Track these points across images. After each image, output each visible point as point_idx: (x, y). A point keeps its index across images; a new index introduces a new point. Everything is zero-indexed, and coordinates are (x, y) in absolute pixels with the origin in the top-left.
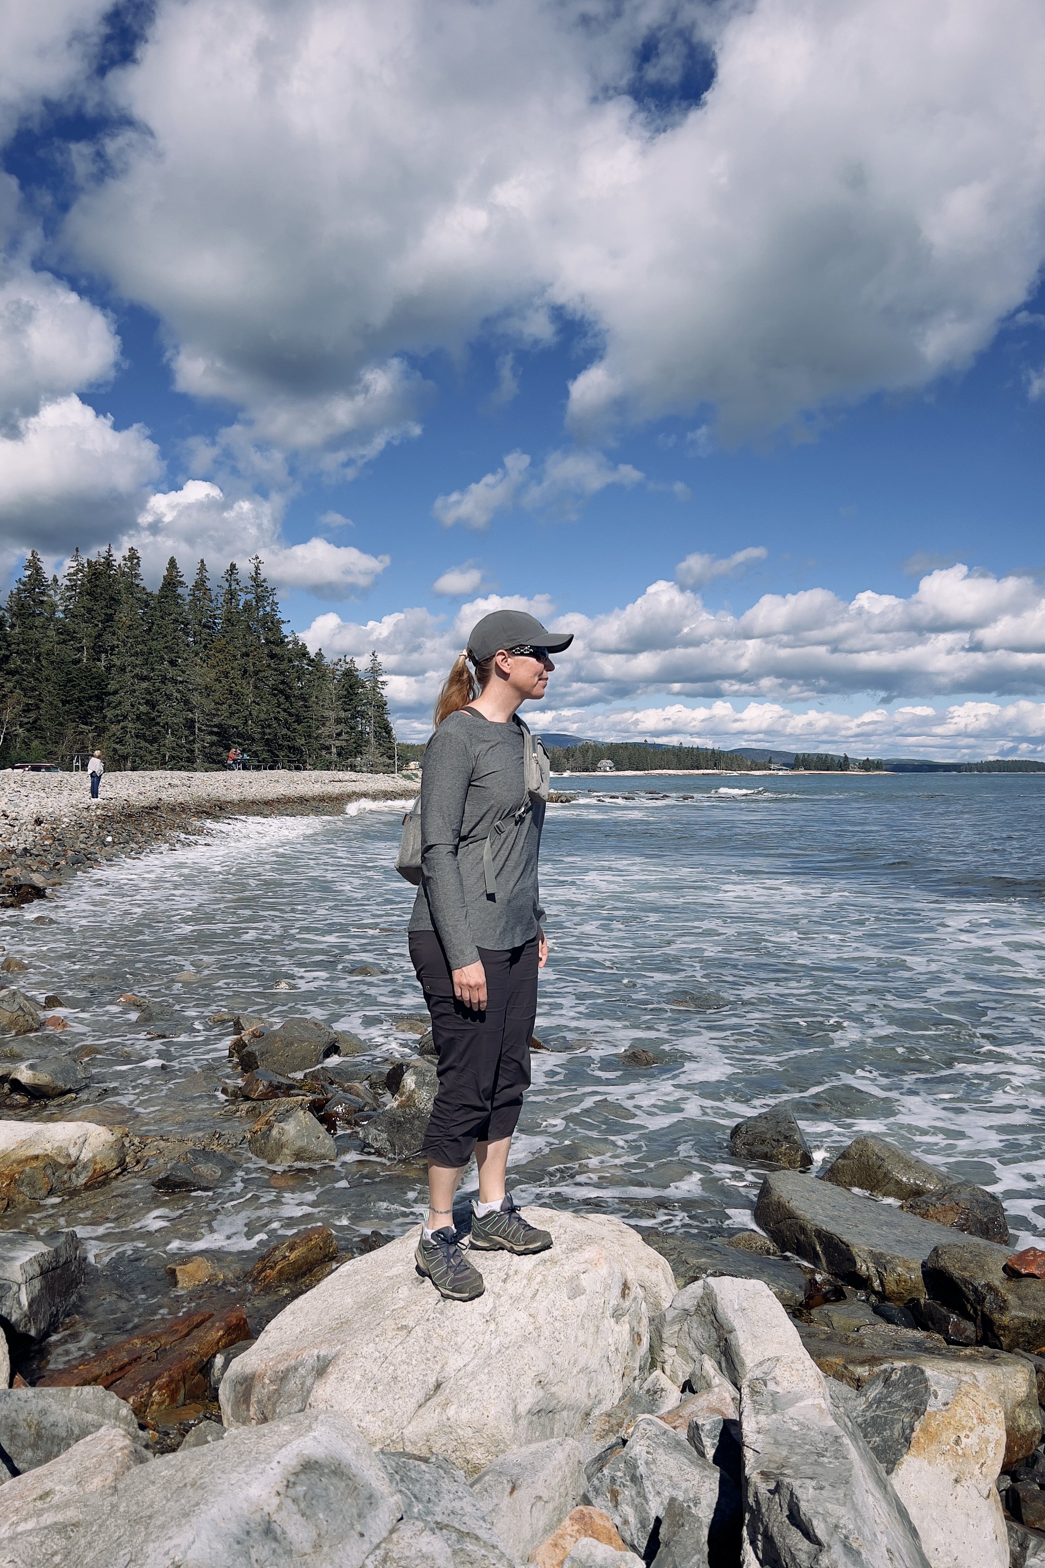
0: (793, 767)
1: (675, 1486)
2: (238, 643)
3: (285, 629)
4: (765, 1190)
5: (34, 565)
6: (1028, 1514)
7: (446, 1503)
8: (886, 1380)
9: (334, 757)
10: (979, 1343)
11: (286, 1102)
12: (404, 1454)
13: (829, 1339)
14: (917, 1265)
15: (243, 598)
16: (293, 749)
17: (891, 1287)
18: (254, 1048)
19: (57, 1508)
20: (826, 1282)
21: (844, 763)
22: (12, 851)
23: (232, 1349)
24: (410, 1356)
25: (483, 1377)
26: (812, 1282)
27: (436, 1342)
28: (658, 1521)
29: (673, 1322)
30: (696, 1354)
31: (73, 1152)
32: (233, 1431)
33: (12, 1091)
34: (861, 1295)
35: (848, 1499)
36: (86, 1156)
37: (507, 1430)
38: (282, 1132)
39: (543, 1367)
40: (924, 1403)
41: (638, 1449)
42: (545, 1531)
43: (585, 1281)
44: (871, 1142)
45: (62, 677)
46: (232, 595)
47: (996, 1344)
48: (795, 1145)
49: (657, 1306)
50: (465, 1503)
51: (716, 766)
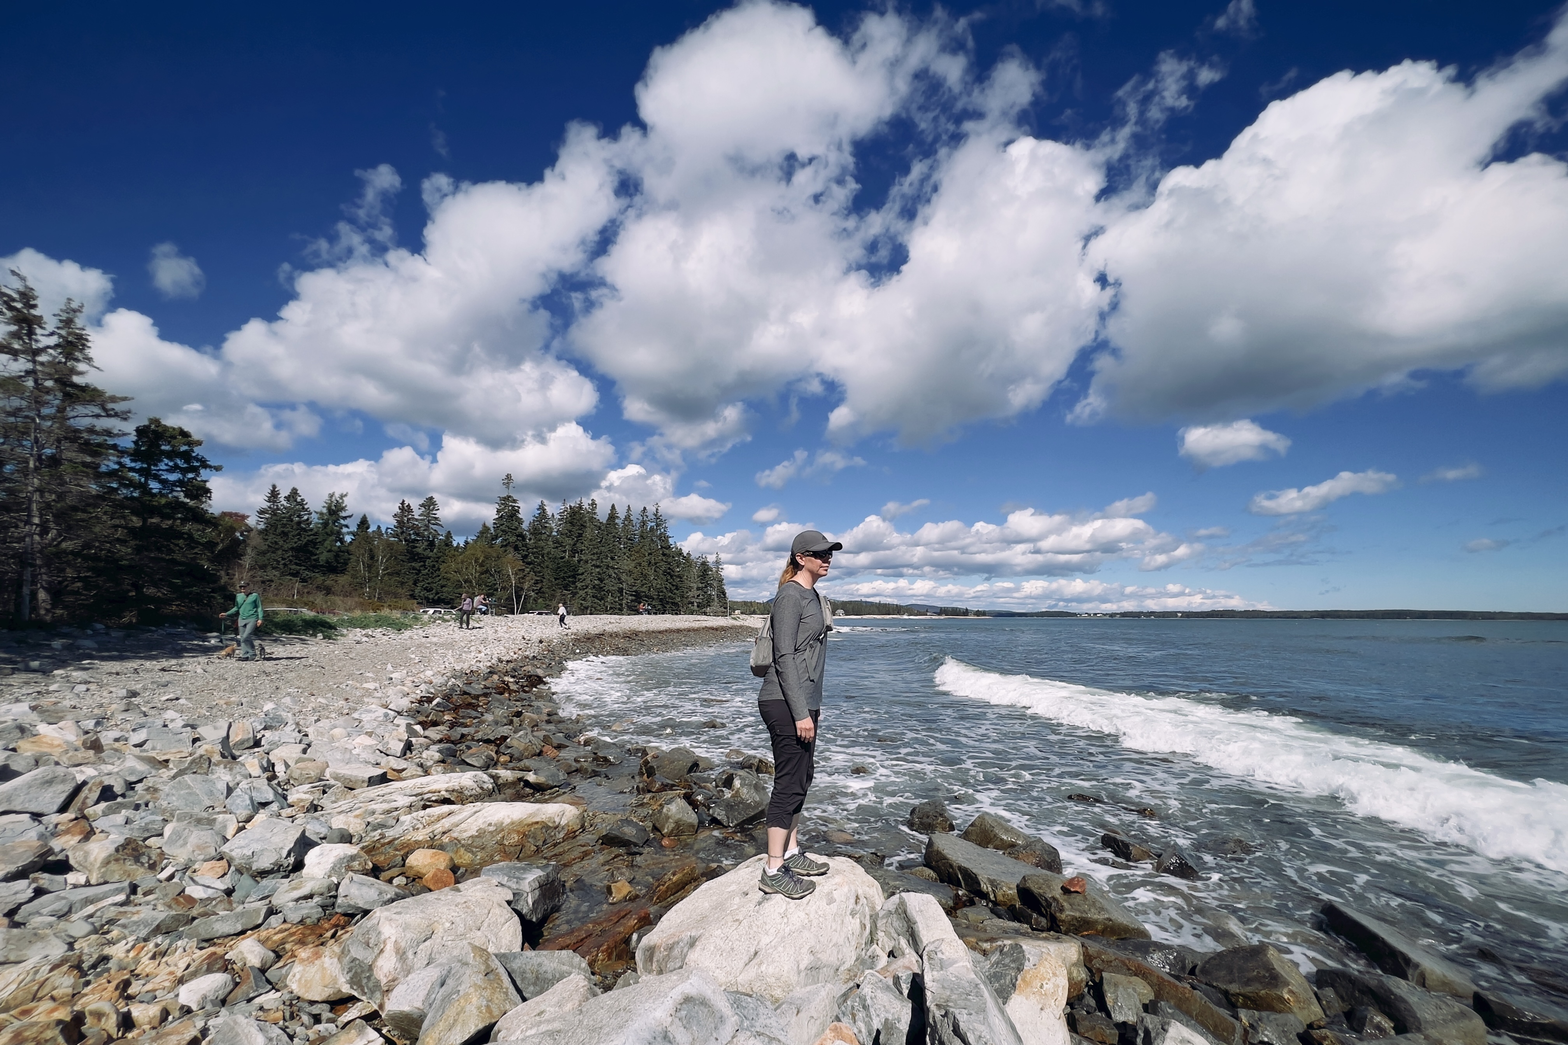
0: (939, 614)
1: (887, 1011)
2: (646, 548)
3: (671, 541)
4: (930, 844)
5: (542, 508)
6: (1081, 1029)
7: (762, 1021)
8: (1001, 951)
9: (695, 608)
10: (1049, 930)
11: (671, 793)
12: (737, 992)
13: (967, 927)
14: (1014, 886)
15: (650, 524)
16: (676, 604)
17: (1000, 898)
18: (654, 764)
19: (548, 1021)
20: (964, 895)
21: (966, 612)
22: (527, 657)
23: (642, 931)
24: (741, 936)
25: (780, 949)
26: (957, 895)
27: (755, 929)
28: (878, 1032)
29: (883, 918)
30: (895, 936)
31: (557, 820)
32: (644, 978)
33: (525, 786)
34: (984, 903)
35: (985, 1021)
36: (563, 823)
37: (794, 978)
38: (669, 810)
39: (813, 943)
40: (1022, 964)
41: (866, 990)
42: (815, 1036)
43: (836, 894)
44: (987, 817)
45: (555, 566)
46: (644, 523)
47: (1058, 931)
48: (946, 820)
49: (873, 908)
50: (773, 1022)
51: (899, 613)
